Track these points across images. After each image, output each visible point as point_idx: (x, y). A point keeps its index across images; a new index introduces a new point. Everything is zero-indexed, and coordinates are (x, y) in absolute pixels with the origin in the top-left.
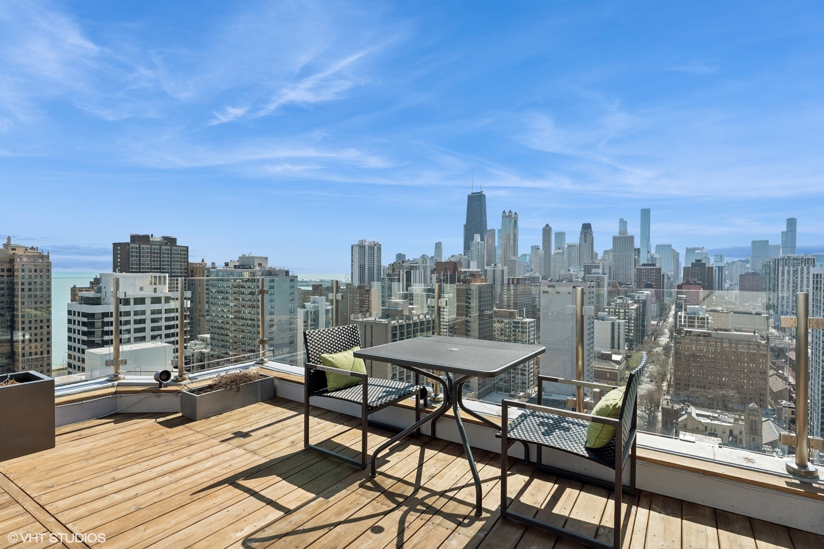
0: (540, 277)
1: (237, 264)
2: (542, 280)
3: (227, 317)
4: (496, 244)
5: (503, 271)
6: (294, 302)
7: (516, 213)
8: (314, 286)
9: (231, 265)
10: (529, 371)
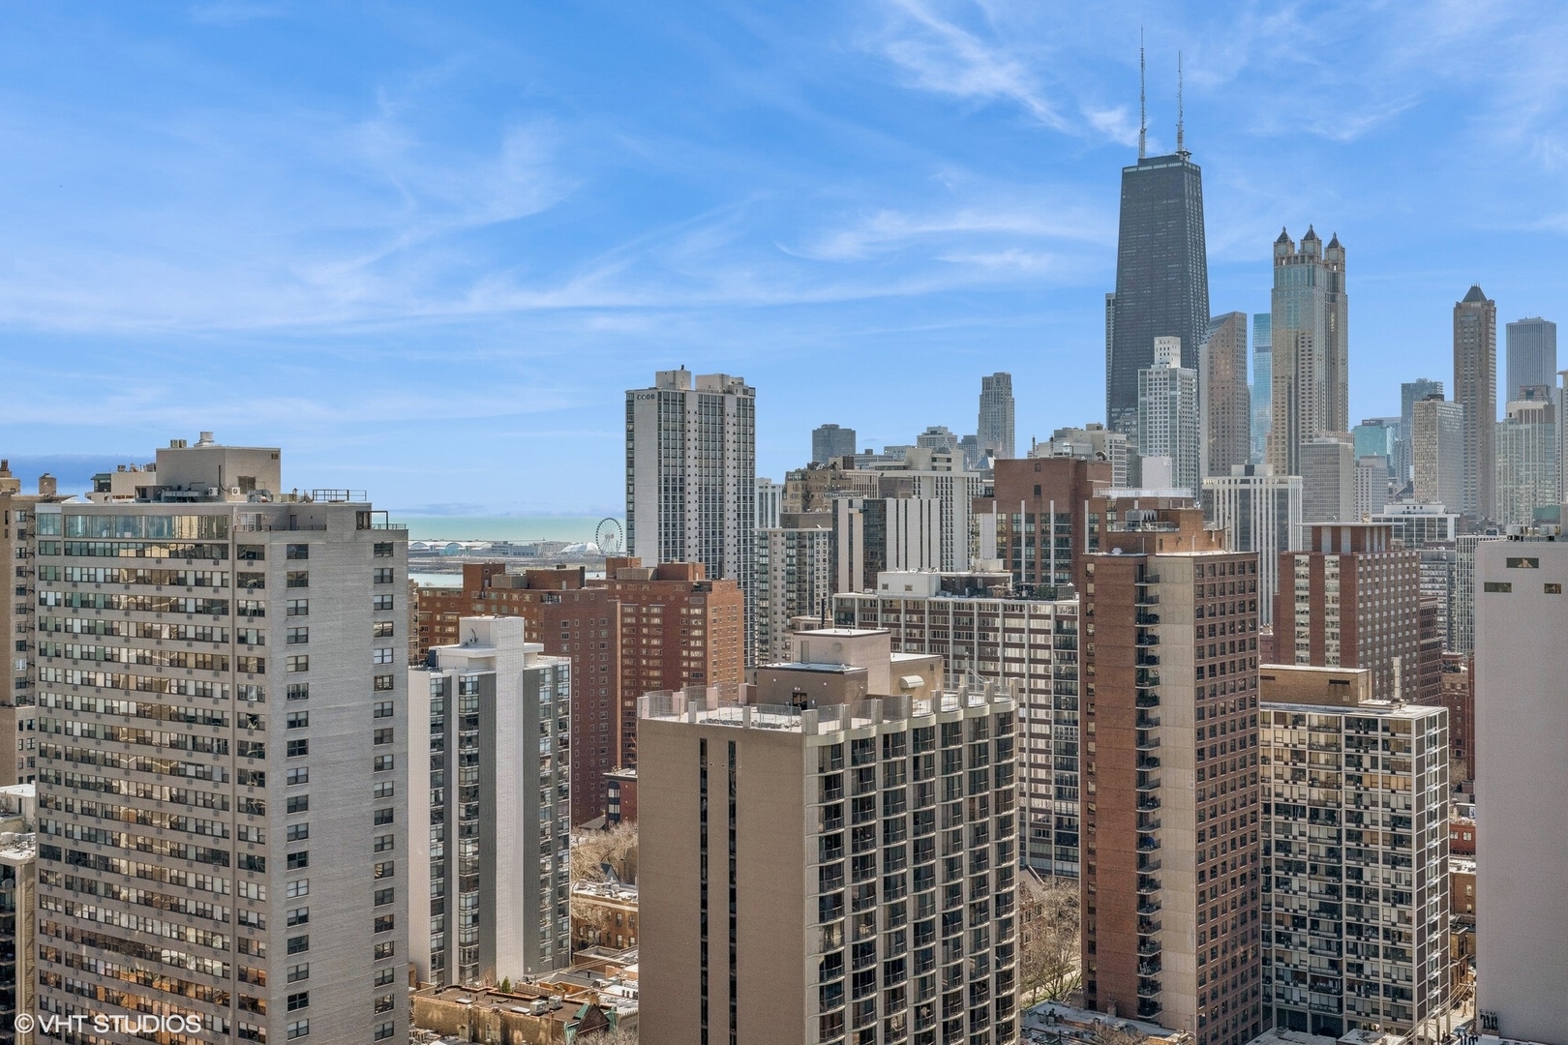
0: (1451, 519)
1: (151, 480)
2: (1458, 531)
3: (110, 711)
4: (1251, 381)
5: (1283, 495)
6: (392, 641)
7: (1334, 244)
8: (469, 571)
9: (124, 486)
10: (1421, 938)
